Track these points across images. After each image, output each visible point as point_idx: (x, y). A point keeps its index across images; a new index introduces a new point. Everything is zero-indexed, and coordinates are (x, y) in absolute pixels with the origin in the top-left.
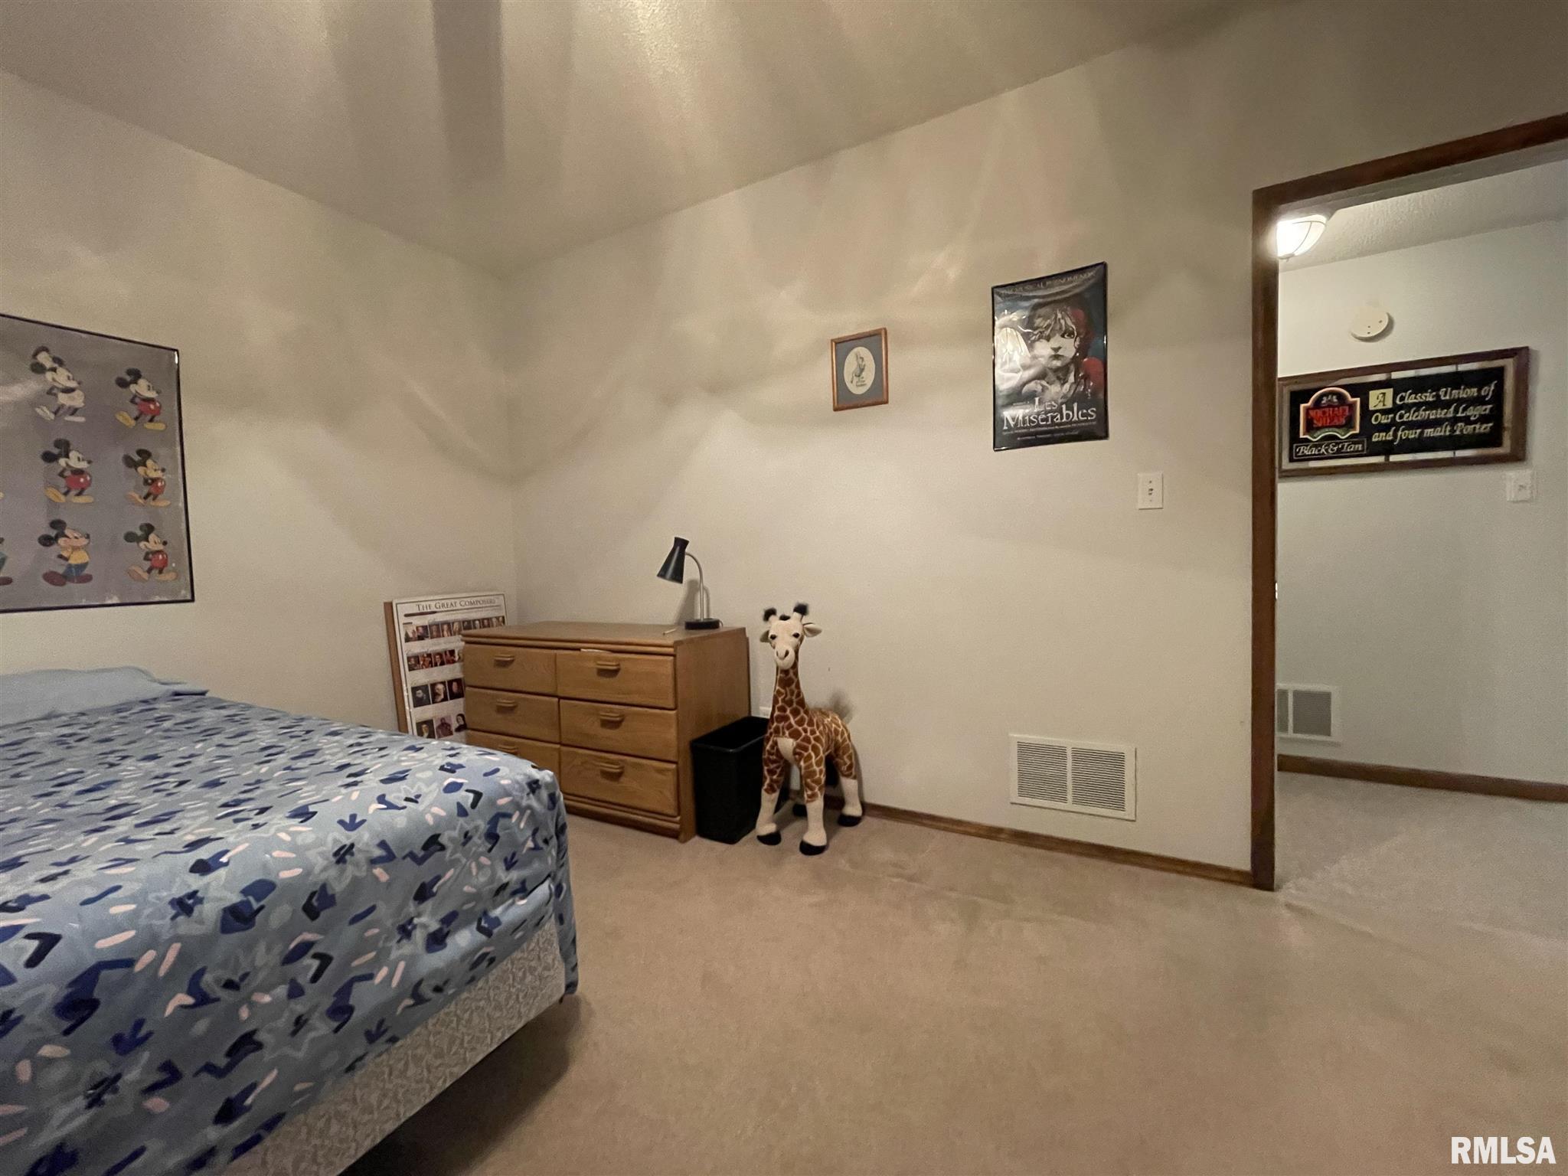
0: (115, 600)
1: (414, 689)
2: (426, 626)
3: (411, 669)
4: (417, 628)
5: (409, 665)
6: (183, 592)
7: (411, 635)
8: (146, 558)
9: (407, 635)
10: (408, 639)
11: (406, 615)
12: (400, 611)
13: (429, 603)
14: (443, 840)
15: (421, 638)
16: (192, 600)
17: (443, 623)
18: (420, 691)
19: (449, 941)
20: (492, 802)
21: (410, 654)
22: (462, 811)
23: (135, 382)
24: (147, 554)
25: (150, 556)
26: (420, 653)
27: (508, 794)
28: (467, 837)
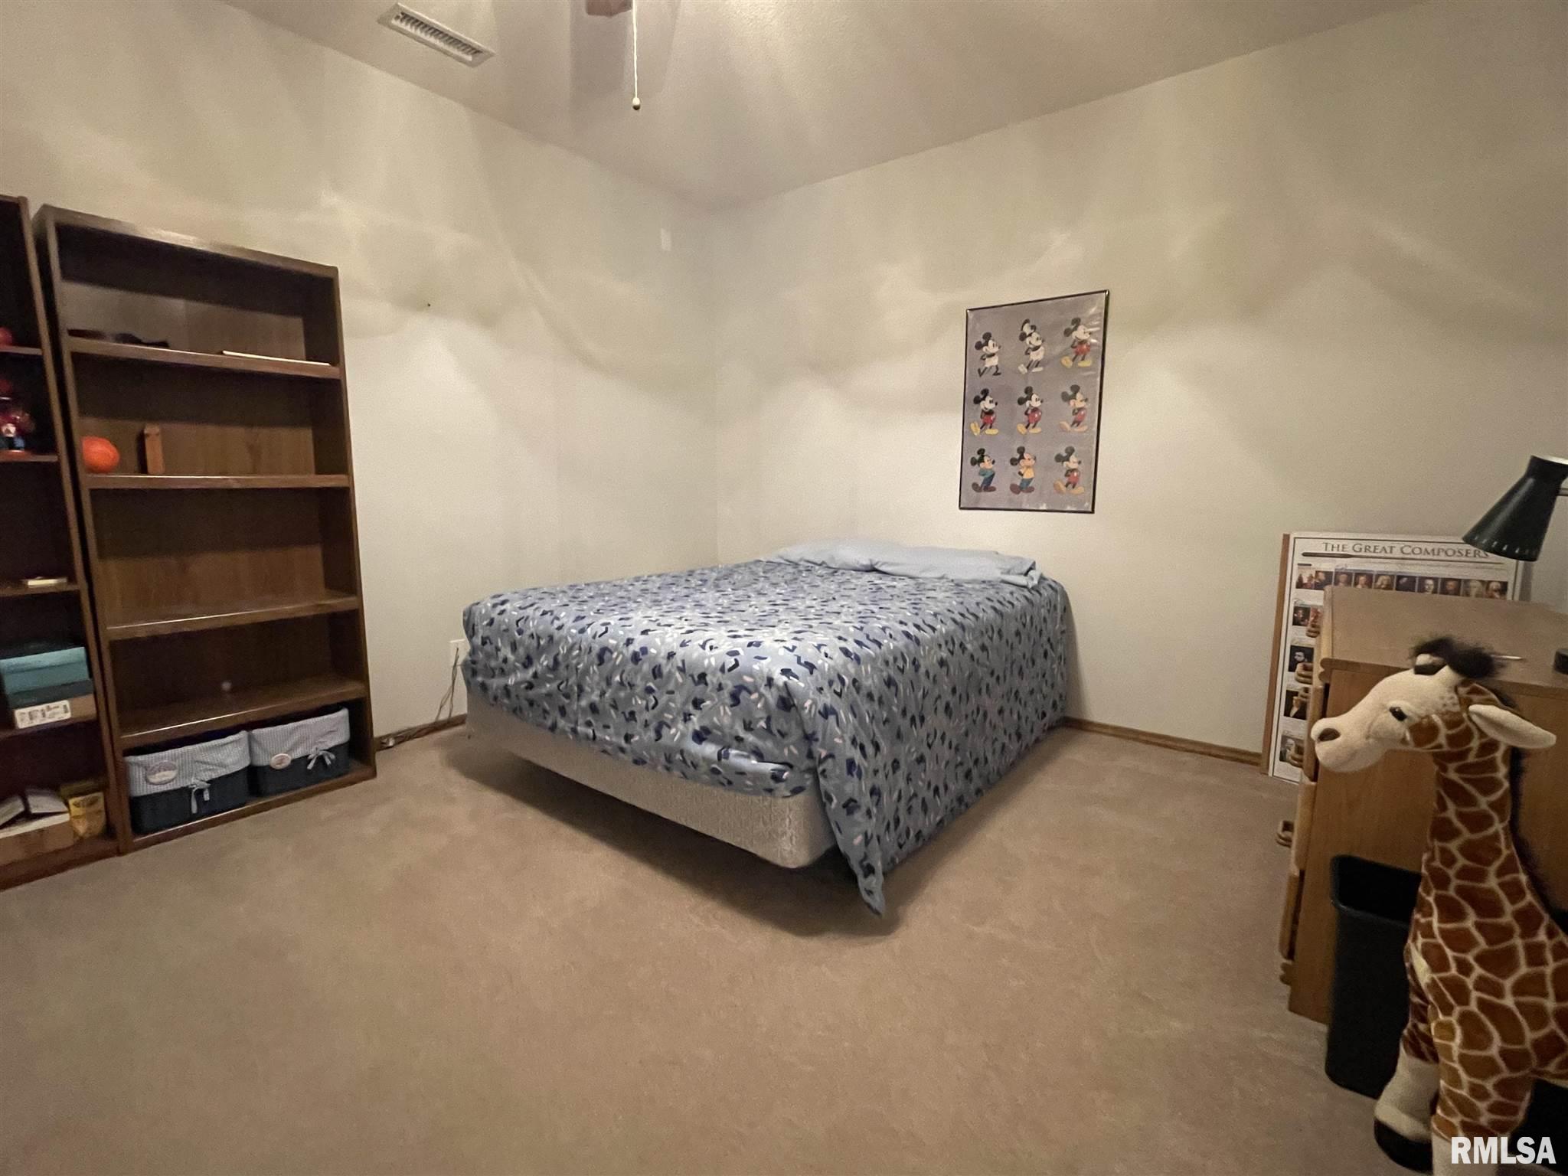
0: (1044, 507)
1: (1294, 649)
2: (1331, 573)
3: (1296, 622)
4: (1317, 572)
5: (1294, 618)
6: (1087, 504)
7: (1305, 581)
8: (1067, 475)
9: (1300, 579)
10: (1300, 585)
11: (1305, 555)
12: (1301, 546)
13: (1344, 542)
14: (708, 678)
15: (1319, 586)
16: (1093, 512)
17: (1359, 574)
18: (1300, 654)
19: (704, 743)
20: (740, 676)
21: (1299, 604)
22: (722, 669)
23: (1075, 329)
24: (1068, 471)
25: (1069, 473)
26: (1312, 606)
27: (751, 675)
28: (720, 688)
